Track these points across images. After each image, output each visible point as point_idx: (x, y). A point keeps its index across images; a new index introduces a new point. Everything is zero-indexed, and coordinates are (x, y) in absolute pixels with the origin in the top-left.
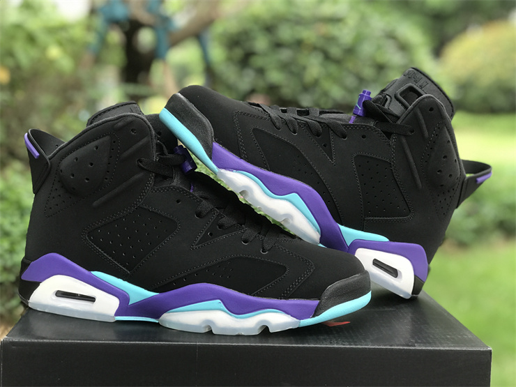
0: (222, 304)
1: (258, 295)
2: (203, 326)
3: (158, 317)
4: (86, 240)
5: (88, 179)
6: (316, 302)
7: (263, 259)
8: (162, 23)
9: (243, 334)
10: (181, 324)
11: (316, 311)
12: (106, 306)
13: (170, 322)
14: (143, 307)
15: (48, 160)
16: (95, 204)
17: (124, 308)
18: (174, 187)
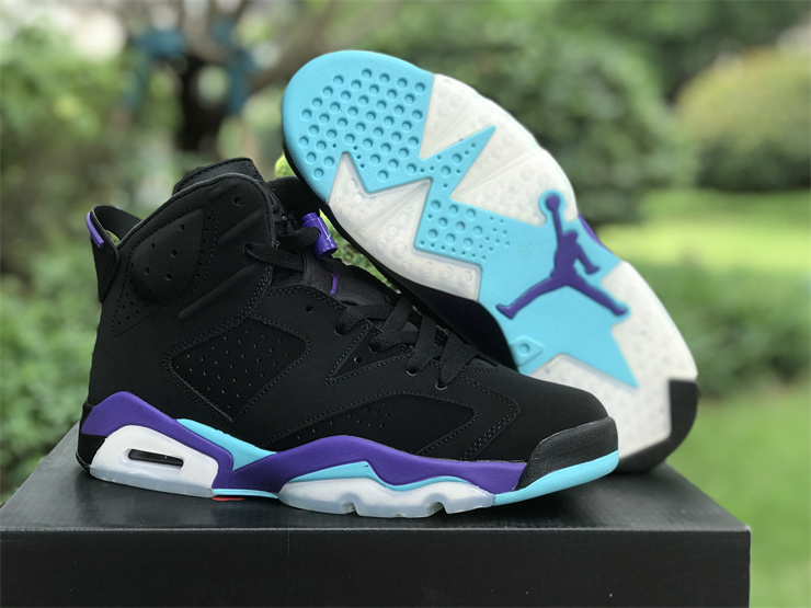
0: (370, 468)
1: (426, 454)
2: (343, 502)
3: (276, 490)
4: (168, 370)
5: (169, 277)
6: (520, 466)
7: (438, 398)
8: (236, 60)
9: (404, 515)
10: (310, 501)
11: (520, 481)
12: (199, 472)
13: (294, 498)
14: (253, 475)
15: (116, 250)
16: (182, 314)
17: (226, 476)
18: (302, 287)
